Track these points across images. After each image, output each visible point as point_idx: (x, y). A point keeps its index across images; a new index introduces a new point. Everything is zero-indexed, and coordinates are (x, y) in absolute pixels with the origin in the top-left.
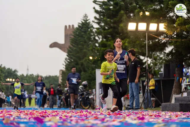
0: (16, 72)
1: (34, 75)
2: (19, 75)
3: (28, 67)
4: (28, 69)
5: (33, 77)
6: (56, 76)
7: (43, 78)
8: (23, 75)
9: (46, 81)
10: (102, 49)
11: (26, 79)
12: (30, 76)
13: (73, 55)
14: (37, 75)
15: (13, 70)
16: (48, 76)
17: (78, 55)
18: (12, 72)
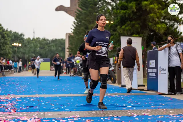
0: (23, 36)
1: (40, 39)
2: (26, 39)
3: (34, 30)
4: (34, 33)
5: (39, 41)
6: (62, 39)
7: (50, 41)
8: (29, 38)
9: (52, 44)
10: (121, 12)
11: (33, 43)
12: (37, 40)
13: (82, 18)
14: (43, 39)
15: (20, 34)
16: (54, 39)
17: (87, 18)
18: (18, 36)
